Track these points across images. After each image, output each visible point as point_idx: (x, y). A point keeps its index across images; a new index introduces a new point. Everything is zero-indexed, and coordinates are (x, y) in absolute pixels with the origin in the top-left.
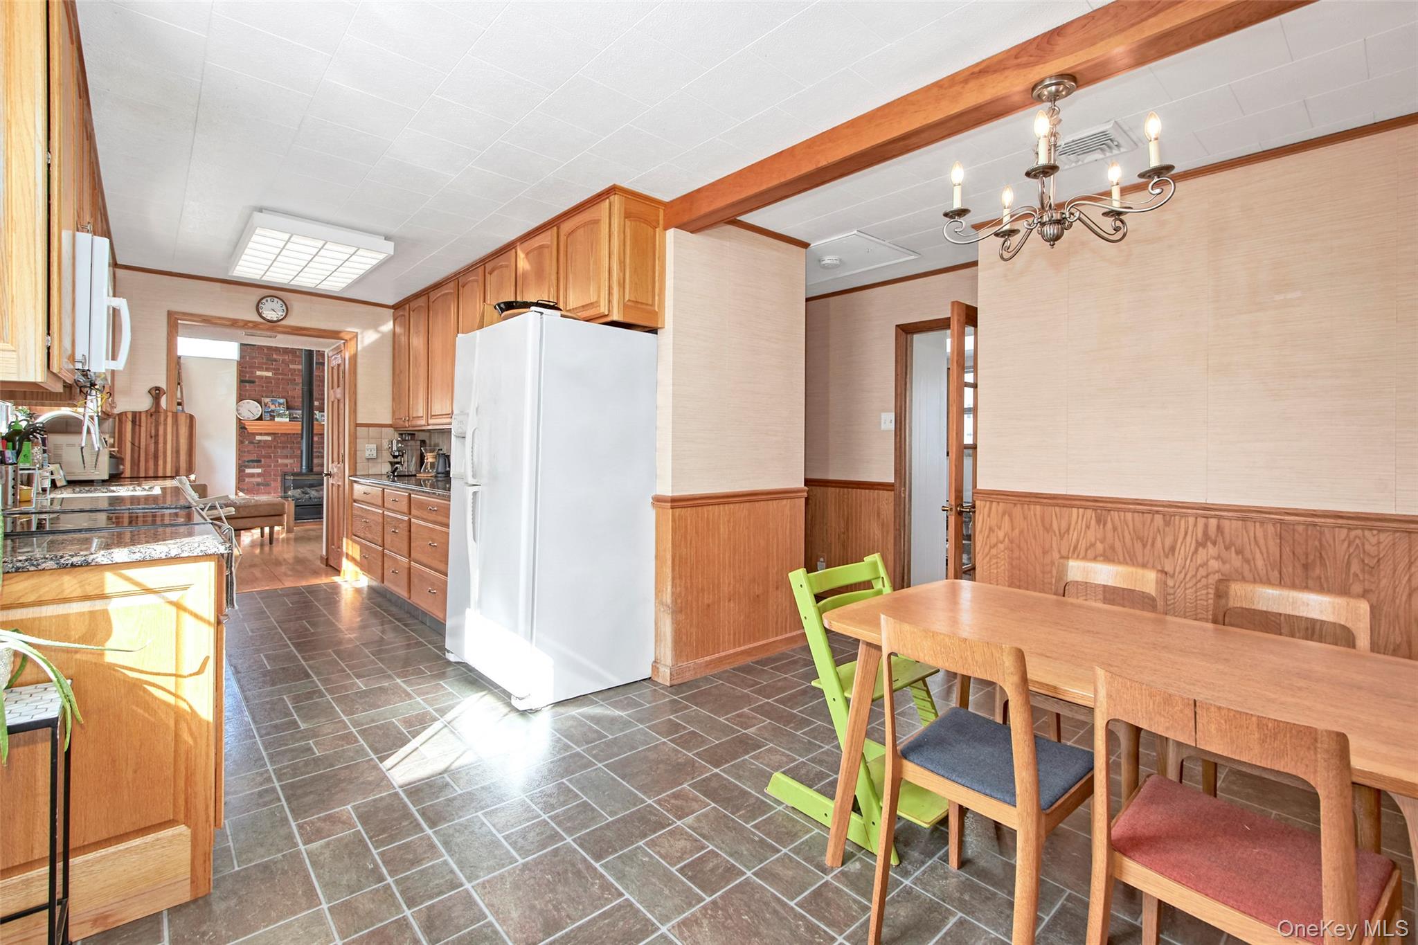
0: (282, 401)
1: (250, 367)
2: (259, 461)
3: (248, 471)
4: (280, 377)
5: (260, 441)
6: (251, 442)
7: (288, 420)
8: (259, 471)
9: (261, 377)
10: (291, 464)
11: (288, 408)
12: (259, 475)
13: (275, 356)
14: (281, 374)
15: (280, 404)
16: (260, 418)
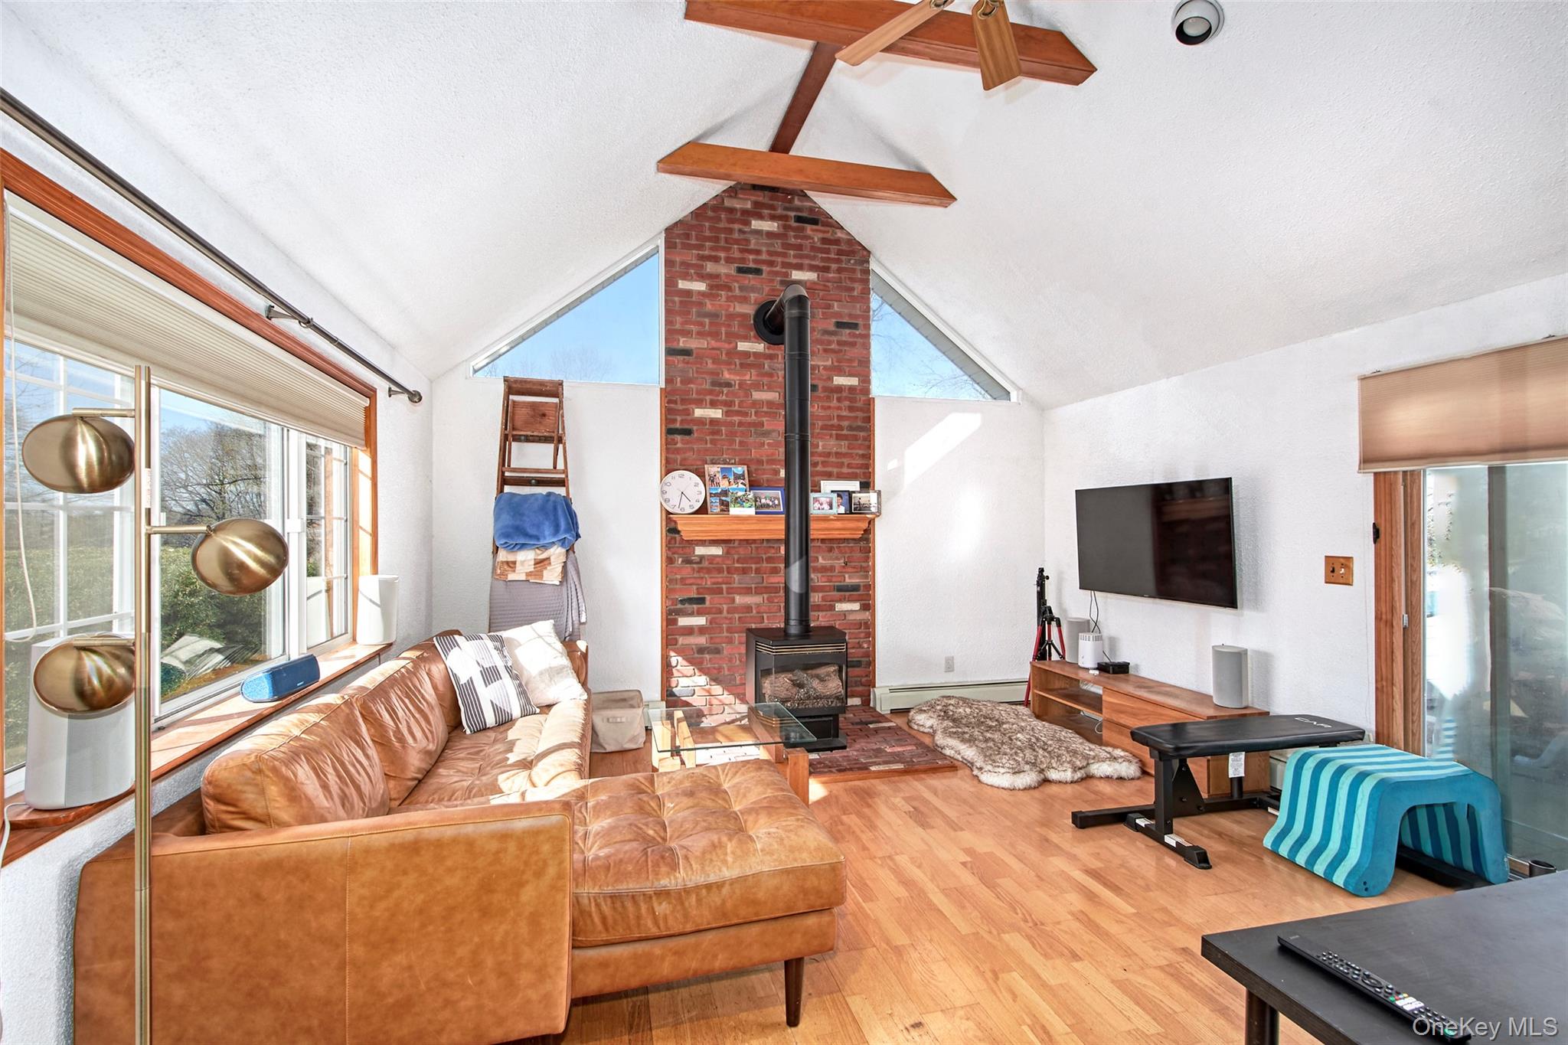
0: (740, 470)
1: (684, 401)
2: (702, 601)
3: (683, 621)
4: (736, 419)
5: (702, 557)
6: (688, 561)
7: (752, 511)
8: (701, 621)
9: (701, 421)
10: (758, 605)
11: (754, 485)
12: (702, 630)
13: (727, 375)
14: (738, 413)
15: (737, 477)
16: (703, 510)
